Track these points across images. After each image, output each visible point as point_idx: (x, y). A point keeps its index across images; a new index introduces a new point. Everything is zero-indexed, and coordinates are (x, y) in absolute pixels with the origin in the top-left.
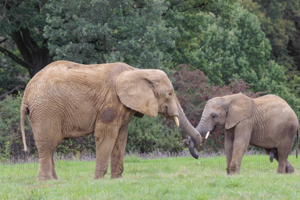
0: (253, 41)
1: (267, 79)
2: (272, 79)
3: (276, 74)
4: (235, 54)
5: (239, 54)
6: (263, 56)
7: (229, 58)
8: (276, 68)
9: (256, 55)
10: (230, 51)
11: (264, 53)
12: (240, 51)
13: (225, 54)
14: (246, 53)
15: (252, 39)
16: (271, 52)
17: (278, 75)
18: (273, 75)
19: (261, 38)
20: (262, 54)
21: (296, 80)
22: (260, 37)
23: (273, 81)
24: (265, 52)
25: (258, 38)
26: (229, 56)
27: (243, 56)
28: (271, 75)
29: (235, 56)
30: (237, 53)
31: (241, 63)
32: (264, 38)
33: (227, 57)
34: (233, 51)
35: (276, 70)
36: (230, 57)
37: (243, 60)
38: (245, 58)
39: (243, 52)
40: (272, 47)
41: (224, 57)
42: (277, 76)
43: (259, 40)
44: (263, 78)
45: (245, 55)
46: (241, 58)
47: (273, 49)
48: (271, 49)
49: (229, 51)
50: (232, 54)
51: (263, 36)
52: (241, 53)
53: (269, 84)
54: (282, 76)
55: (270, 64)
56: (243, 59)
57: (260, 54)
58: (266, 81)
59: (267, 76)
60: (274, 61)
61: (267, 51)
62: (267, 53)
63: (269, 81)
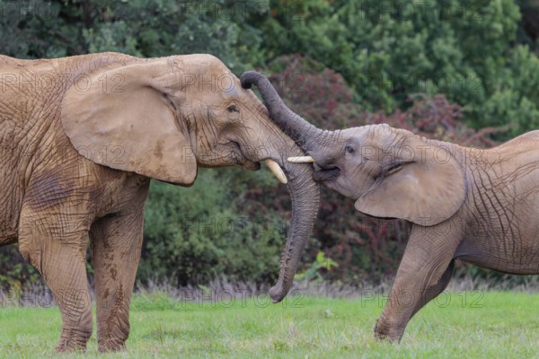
1: (508, 93)
2: (522, 94)
3: (532, 83)
4: (425, 31)
5: (435, 31)
6: (497, 35)
7: (411, 40)
8: (532, 66)
9: (481, 32)
10: (414, 22)
11: (498, 26)
12: (438, 22)
13: (399, 31)
14: (455, 27)
16: (519, 23)
17: (536, 84)
18: (524, 83)
20: (495, 31)
23: (525, 99)
24: (505, 25)
26: (409, 36)
27: (445, 35)
28: (519, 84)
29: (426, 35)
30: (432, 26)
31: (441, 54)
33: (405, 39)
34: (420, 22)
35: (533, 71)
36: (414, 37)
37: (446, 46)
38: (451, 40)
39: (446, 26)
40: (522, 11)
41: (398, 36)
42: (534, 87)
44: (498, 93)
45: (452, 32)
46: (440, 41)
47: (524, 18)
48: (519, 15)
49: (409, 23)
50: (417, 30)
52: (440, 26)
53: (513, 108)
55: (516, 56)
56: (447, 43)
57: (489, 29)
58: (505, 100)
59: (509, 87)
60: (527, 47)
61: (509, 21)
62: (509, 27)
63: (512, 100)
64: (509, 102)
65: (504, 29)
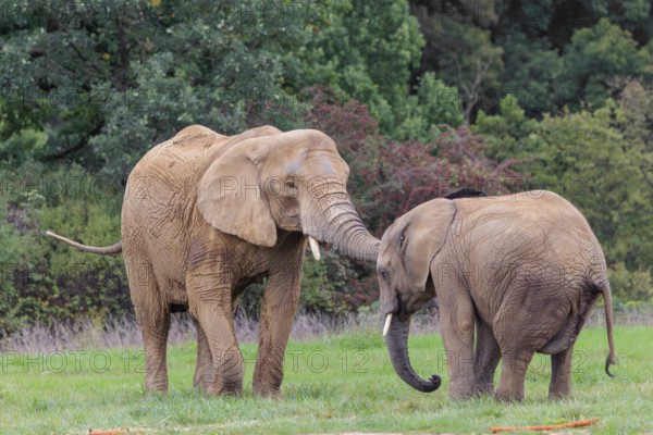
0: (379, 23)
1: (419, 121)
2: (431, 121)
4: (336, 58)
5: (344, 58)
6: (405, 62)
7: (322, 67)
9: (387, 57)
10: (325, 49)
11: (407, 54)
12: (348, 49)
13: (310, 58)
14: (363, 53)
15: (378, 18)
16: (422, 49)
17: (444, 111)
18: (432, 110)
19: (400, 16)
20: (403, 58)
21: (481, 124)
22: (398, 12)
23: (433, 126)
24: (411, 51)
25: (393, 14)
26: (320, 63)
27: (356, 62)
28: (427, 111)
29: (337, 62)
30: (342, 53)
31: (352, 81)
32: (406, 15)
33: (317, 66)
34: (331, 50)
36: (325, 63)
37: (358, 73)
38: (362, 67)
39: (356, 53)
40: (428, 38)
41: (310, 63)
42: (442, 115)
43: (396, 20)
44: (408, 120)
45: (361, 59)
46: (351, 68)
47: (427, 44)
48: (423, 43)
49: (321, 50)
50: (328, 57)
51: (403, 12)
52: (349, 53)
53: (423, 135)
54: (453, 114)
55: (422, 83)
56: (357, 70)
57: (397, 56)
58: (415, 128)
59: (418, 115)
60: (433, 73)
61: (415, 48)
62: (415, 55)
63: (422, 127)
64: (419, 128)
65: (411, 56)
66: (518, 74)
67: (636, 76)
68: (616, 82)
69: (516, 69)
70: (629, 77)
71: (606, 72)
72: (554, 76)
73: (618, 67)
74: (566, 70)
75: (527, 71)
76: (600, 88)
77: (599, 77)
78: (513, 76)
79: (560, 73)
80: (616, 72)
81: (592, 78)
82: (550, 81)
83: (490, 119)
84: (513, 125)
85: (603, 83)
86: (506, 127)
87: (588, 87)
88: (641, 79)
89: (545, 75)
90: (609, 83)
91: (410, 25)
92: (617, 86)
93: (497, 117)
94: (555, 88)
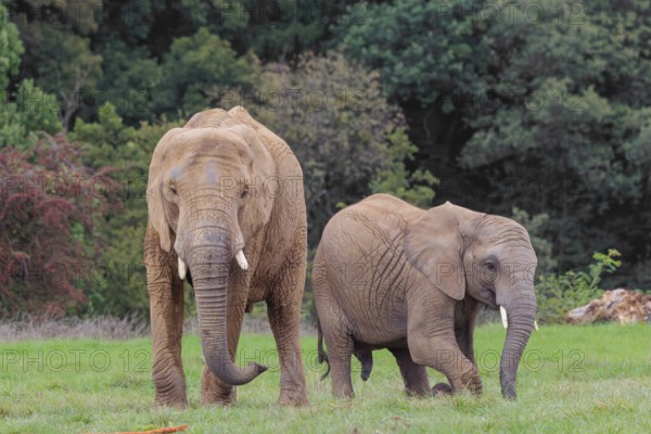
1: (17, 128)
2: (29, 128)
3: (38, 117)
6: (3, 69)
11: (6, 61)
16: (21, 56)
17: (42, 119)
18: (30, 118)
20: (2, 65)
21: (79, 132)
23: (31, 133)
24: (10, 58)
28: (25, 118)
32: (5, 22)
40: (27, 45)
42: (40, 122)
44: (6, 127)
47: (28, 51)
48: (22, 50)
51: (3, 18)
53: (21, 142)
54: (51, 121)
55: (21, 90)
58: (13, 135)
59: (16, 122)
60: (32, 81)
61: (13, 55)
62: (14, 62)
63: (21, 134)
64: (17, 136)
65: (10, 62)
66: (117, 82)
67: (234, 85)
68: (214, 92)
69: (116, 77)
70: (227, 87)
71: (205, 81)
72: (153, 84)
73: (217, 76)
74: (164, 79)
75: (126, 79)
76: (198, 97)
77: (198, 86)
78: (112, 84)
79: (159, 81)
80: (216, 81)
81: (191, 88)
82: (149, 90)
83: (88, 127)
84: (111, 132)
85: (202, 92)
86: (104, 134)
87: (187, 96)
88: (239, 88)
89: (144, 84)
90: (208, 93)
91: (9, 32)
92: (216, 95)
93: (95, 125)
94: (153, 95)
